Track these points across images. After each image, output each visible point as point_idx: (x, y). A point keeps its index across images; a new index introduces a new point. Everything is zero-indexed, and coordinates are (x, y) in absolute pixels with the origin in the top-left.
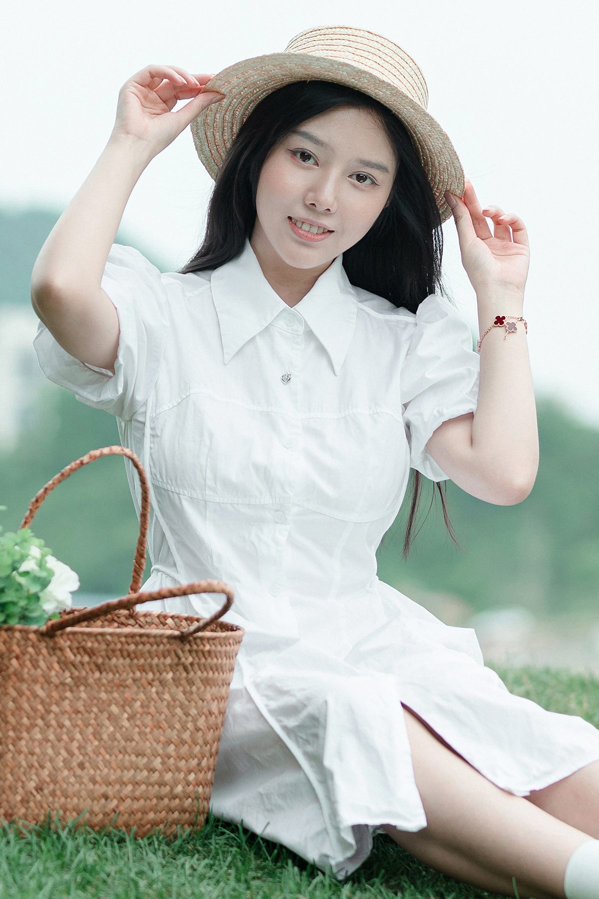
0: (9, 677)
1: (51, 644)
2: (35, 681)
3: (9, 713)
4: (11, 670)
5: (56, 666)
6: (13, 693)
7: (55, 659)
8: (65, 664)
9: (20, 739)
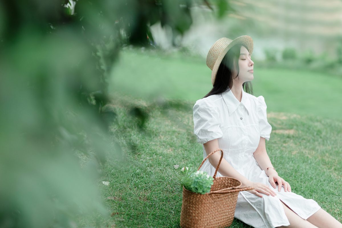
0: (203, 204)
1: (211, 196)
2: (207, 204)
3: (202, 211)
4: (203, 202)
5: (211, 200)
6: (203, 207)
7: (211, 198)
8: (212, 199)
9: (204, 215)
